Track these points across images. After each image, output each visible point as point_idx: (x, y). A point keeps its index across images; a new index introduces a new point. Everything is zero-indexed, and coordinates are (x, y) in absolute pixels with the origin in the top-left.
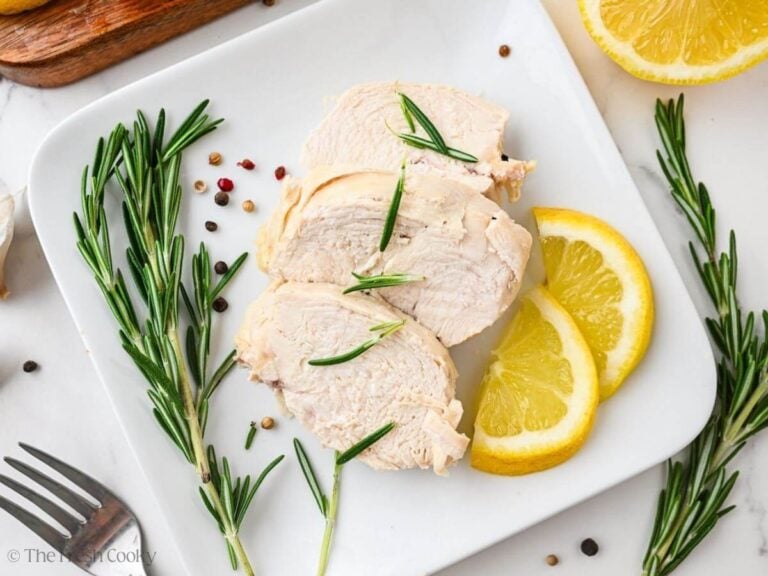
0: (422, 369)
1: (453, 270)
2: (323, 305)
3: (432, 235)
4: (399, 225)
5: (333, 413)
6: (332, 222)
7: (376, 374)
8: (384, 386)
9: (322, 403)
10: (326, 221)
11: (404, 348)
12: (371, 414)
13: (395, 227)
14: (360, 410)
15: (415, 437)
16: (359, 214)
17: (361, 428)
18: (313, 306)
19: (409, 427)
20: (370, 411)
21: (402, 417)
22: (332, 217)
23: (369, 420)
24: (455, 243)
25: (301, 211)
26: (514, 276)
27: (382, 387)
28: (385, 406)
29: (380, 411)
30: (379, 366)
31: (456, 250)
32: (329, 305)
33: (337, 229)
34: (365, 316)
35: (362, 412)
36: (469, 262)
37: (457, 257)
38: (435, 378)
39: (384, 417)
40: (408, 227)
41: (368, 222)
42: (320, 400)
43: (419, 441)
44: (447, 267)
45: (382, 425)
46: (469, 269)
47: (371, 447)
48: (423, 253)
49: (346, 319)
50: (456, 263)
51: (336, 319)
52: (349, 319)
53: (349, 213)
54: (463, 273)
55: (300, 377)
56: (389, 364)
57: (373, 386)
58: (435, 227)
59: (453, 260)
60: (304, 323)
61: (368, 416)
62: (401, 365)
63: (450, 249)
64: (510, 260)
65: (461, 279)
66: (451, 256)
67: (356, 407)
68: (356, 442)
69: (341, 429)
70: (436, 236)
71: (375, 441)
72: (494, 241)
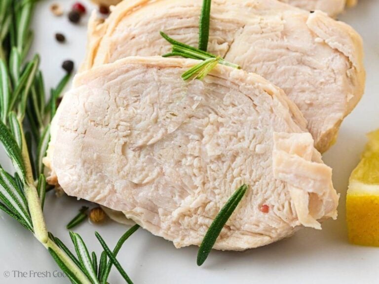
0: (255, 106)
1: (283, 68)
2: (127, 71)
3: (252, 33)
4: (215, 30)
5: (176, 198)
6: (143, 38)
7: (207, 130)
8: (220, 141)
9: (161, 192)
10: (137, 38)
11: (228, 88)
12: (217, 184)
13: (210, 33)
14: (204, 184)
15: (273, 191)
16: (172, 25)
17: (212, 204)
18: (117, 76)
19: (263, 181)
20: (215, 179)
21: (251, 172)
22: (143, 33)
23: (216, 191)
24: (277, 36)
25: (111, 35)
26: (351, 64)
27: (218, 145)
28: (230, 166)
29: (225, 176)
30: (206, 119)
31: (280, 43)
32: (133, 68)
33: (150, 46)
34: (175, 67)
35: (207, 186)
36: (298, 54)
37: (284, 51)
38: (272, 111)
39: (232, 181)
40: (224, 31)
41: (182, 31)
42: (157, 188)
43: (279, 195)
44: (276, 65)
45: (233, 192)
46: (301, 62)
47: (228, 223)
48: (246, 55)
49: (156, 78)
50: (284, 57)
51: (146, 82)
52: (159, 76)
53: (160, 25)
54: (295, 67)
55: (126, 168)
56: (216, 113)
57: (208, 147)
58: (253, 24)
59: (281, 55)
60: (112, 100)
61: (215, 188)
62: (231, 110)
63: (275, 43)
64: (341, 45)
65: (295, 75)
66: (276, 51)
67: (198, 181)
68: (210, 222)
69: (190, 216)
70: (257, 33)
71: (230, 214)
72: (318, 31)
